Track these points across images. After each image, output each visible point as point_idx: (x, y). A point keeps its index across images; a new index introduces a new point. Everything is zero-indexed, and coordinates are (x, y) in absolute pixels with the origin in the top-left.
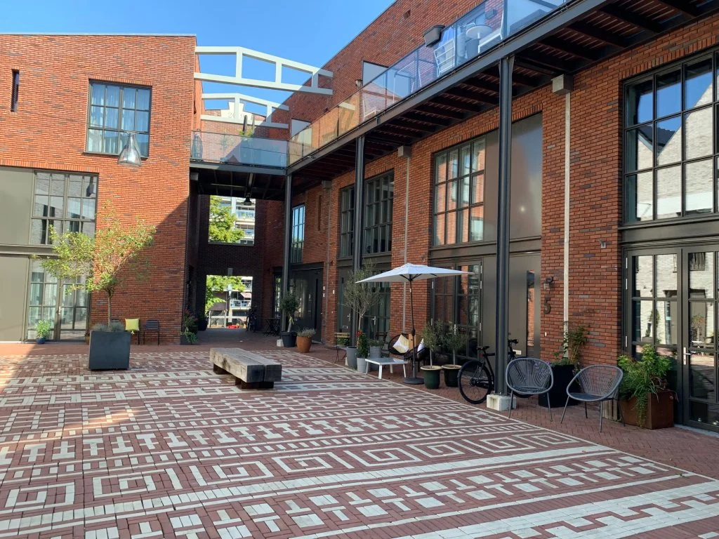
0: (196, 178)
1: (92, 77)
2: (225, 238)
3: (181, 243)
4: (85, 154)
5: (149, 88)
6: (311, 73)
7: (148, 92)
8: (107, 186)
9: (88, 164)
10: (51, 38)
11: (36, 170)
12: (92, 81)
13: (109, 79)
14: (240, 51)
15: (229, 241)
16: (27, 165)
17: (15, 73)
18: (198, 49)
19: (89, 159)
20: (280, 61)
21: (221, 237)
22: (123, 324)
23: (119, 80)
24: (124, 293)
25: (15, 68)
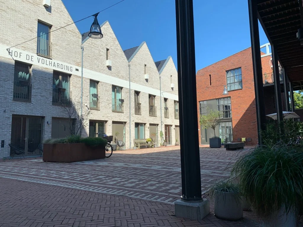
1: (226, 70)
5: (240, 68)
8: (233, 99)
9: (228, 94)
10: (216, 64)
11: (217, 99)
13: (230, 69)
22: (241, 140)
23: (233, 68)
24: (241, 130)
25: (210, 74)
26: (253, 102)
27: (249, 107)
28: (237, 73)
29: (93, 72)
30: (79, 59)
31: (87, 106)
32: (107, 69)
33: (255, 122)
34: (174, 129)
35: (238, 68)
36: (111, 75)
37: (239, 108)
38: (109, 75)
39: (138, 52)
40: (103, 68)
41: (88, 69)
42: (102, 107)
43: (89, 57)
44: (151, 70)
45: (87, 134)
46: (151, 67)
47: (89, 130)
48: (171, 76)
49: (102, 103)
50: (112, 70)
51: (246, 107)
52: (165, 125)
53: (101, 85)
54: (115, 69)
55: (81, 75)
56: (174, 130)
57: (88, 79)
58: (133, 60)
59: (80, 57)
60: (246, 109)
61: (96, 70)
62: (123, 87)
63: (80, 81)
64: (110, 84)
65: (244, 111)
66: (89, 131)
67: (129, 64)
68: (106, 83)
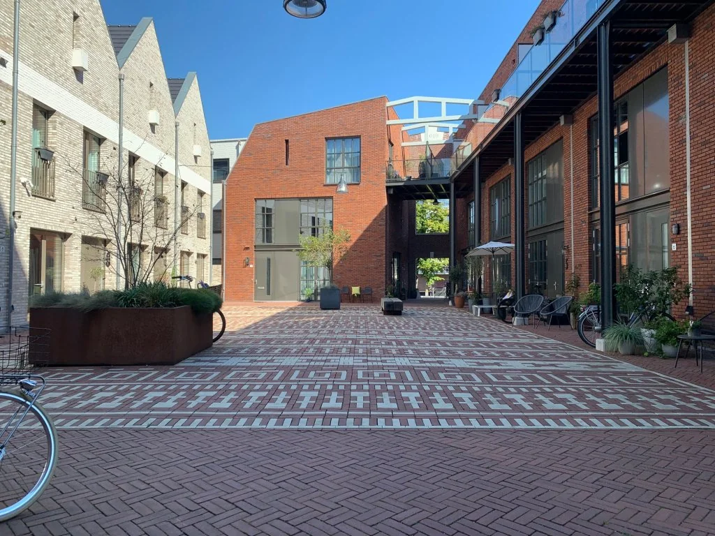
0: (391, 192)
1: (327, 136)
2: (439, 228)
3: (382, 237)
4: (324, 185)
5: (359, 137)
6: (468, 104)
7: (359, 139)
8: (337, 204)
9: (327, 191)
10: (303, 117)
11: (300, 199)
12: (327, 139)
13: (336, 136)
14: (416, 99)
15: (443, 231)
16: (296, 196)
17: (287, 141)
18: (388, 104)
19: (327, 188)
20: (444, 100)
21: (436, 228)
22: (350, 290)
23: (342, 135)
24: (350, 271)
25: (287, 139)
26: (380, 214)
27: (371, 225)
28: (350, 147)
29: (43, 80)
30: (6, 26)
31: (24, 184)
32: (74, 77)
33: (380, 256)
34: (196, 262)
35: (352, 138)
36: (83, 95)
37: (350, 223)
38: (78, 97)
39: (138, 45)
40: (65, 70)
41: (28, 65)
42: (60, 190)
43: (33, 27)
44: (161, 102)
45: (24, 273)
46: (161, 94)
47: (28, 259)
48: (195, 125)
49: (60, 181)
50: (85, 82)
51: (364, 222)
52: (181, 251)
53: (59, 123)
54: (91, 82)
55: (10, 83)
56: (195, 266)
57: (29, 97)
58: (128, 64)
59: (9, 22)
60: (365, 226)
61: (48, 76)
62: (105, 139)
63: (7, 99)
64: (78, 124)
65: (361, 232)
66: (28, 264)
67: (120, 75)
68: (70, 119)
